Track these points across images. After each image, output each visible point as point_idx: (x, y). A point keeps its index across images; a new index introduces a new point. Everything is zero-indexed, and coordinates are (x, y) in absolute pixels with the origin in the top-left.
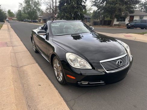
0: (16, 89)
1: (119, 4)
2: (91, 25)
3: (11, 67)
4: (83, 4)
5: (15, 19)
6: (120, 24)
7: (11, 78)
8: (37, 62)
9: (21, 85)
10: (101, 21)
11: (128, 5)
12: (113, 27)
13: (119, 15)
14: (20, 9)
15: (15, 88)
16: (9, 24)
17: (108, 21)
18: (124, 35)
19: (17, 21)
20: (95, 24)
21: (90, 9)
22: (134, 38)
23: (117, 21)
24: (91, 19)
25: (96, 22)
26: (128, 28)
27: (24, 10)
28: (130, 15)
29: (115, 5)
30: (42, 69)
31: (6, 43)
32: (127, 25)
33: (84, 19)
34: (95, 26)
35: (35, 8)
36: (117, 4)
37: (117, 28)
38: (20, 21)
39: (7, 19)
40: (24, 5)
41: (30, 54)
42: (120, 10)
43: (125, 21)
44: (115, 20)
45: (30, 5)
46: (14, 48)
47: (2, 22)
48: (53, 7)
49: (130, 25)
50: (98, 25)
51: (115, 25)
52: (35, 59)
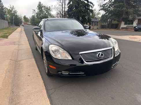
0: (7, 77)
1: (126, 7)
2: (98, 28)
3: (10, 60)
4: (91, 8)
5: (30, 24)
6: (127, 27)
7: (6, 69)
8: (35, 58)
9: (13, 75)
10: (109, 25)
11: (136, 9)
12: (120, 30)
13: (127, 18)
14: (34, 15)
15: (5, 77)
16: (23, 27)
17: (116, 24)
18: (129, 37)
19: (31, 26)
20: (103, 27)
21: (98, 14)
22: (139, 40)
23: (125, 24)
24: (98, 23)
25: (103, 25)
26: (135, 31)
27: (37, 16)
28: (139, 18)
29: (122, 8)
30: (36, 63)
31: (15, 42)
32: (135, 27)
33: (92, 22)
34: (102, 29)
35: (47, 14)
36: (124, 7)
37: (124, 31)
38: (33, 25)
39: (23, 24)
40: (37, 11)
41: (31, 51)
42: (127, 13)
43: (133, 24)
44: (123, 23)
45: (43, 11)
46: (20, 46)
47: (18, 26)
48: (63, 12)
49: (138, 28)
50: (105, 28)
51: (123, 28)
52: (34, 55)
